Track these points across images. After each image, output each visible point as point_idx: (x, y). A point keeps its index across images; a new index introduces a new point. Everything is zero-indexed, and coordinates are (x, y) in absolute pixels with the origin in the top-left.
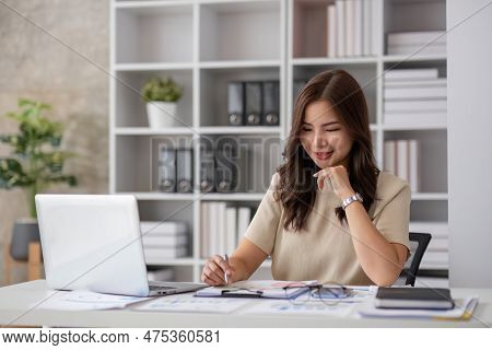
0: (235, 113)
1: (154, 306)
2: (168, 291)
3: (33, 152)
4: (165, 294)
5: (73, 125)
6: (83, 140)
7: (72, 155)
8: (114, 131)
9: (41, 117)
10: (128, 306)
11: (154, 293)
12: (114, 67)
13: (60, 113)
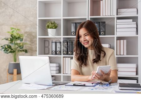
0: (73, 32)
1: (54, 89)
2: (58, 84)
3: (15, 43)
4: (57, 85)
5: (26, 35)
6: (28, 39)
7: (26, 44)
8: (38, 37)
9: (17, 33)
10: (47, 88)
11: (54, 84)
12: (38, 18)
13: (22, 32)
